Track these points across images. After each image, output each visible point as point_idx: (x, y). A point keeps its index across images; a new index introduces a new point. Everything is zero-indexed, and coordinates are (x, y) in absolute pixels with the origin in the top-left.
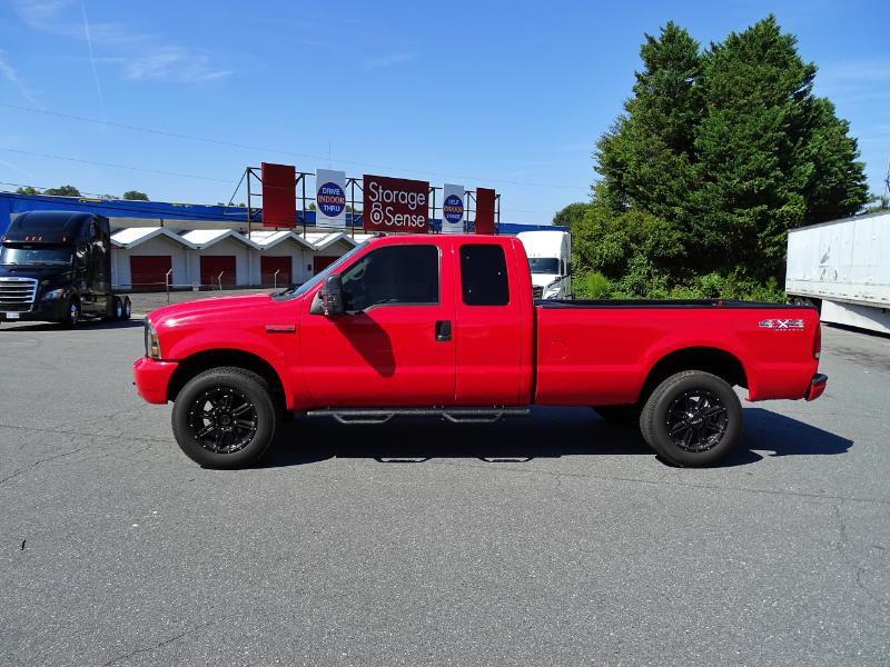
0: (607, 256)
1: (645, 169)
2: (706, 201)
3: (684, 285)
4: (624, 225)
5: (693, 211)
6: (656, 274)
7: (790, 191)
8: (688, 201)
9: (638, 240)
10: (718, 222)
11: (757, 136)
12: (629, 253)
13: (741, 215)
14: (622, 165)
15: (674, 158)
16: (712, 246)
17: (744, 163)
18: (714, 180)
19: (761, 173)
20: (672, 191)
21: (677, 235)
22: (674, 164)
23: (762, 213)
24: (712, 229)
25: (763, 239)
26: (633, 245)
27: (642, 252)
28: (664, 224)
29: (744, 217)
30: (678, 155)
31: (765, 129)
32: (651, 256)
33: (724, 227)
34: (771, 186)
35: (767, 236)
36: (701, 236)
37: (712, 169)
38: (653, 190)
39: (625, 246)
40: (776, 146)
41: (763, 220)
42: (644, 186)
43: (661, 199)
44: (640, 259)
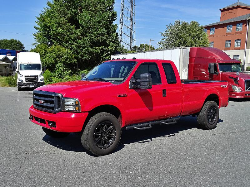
0: (48, 63)
1: (60, 30)
2: (84, 43)
3: (76, 74)
4: (53, 51)
5: (79, 47)
6: (66, 70)
7: (110, 41)
8: (77, 43)
9: (59, 57)
10: (88, 51)
11: (100, 22)
12: (56, 62)
13: (96, 49)
14: (49, 27)
15: (71, 26)
16: (86, 60)
17: (96, 31)
18: (87, 36)
19: (102, 35)
20: (71, 39)
21: (74, 56)
22: (70, 29)
23: (102, 49)
24: (86, 54)
25: (102, 58)
26: (57, 59)
27: (61, 61)
28: (69, 51)
29: (97, 50)
30: (72, 26)
31: (102, 19)
32: (64, 63)
33: (90, 53)
34: (105, 40)
35: (104, 57)
36: (82, 56)
37: (85, 32)
38: (63, 38)
39: (55, 59)
40: (106, 26)
41: (103, 51)
42: (60, 36)
43: (67, 42)
44: (60, 64)
